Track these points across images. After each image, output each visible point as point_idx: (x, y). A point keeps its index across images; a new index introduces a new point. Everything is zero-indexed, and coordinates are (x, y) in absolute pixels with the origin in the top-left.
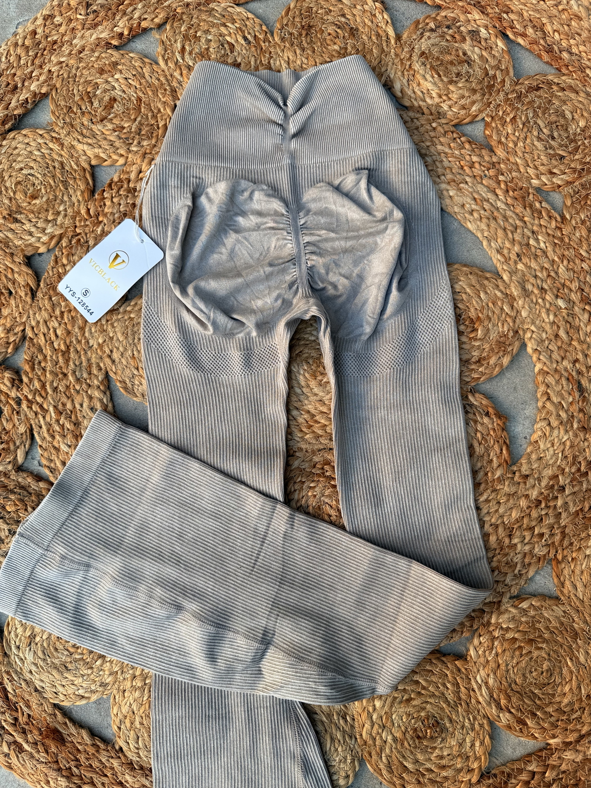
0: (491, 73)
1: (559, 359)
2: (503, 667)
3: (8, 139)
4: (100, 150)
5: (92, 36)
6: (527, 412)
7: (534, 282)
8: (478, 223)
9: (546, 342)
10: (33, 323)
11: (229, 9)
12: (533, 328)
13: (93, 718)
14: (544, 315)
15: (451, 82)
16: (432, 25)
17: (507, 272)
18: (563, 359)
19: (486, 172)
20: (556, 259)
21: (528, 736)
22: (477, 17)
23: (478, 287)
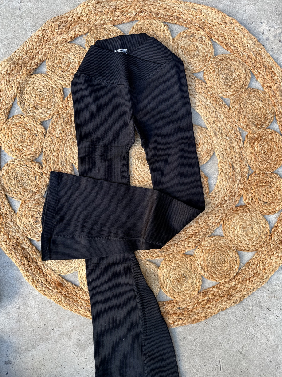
0: (206, 54)
1: (226, 158)
2: (206, 258)
3: (31, 78)
4: (66, 82)
5: (61, 38)
6: (215, 176)
7: (219, 131)
8: (200, 110)
9: (222, 152)
10: (45, 146)
11: (111, 28)
12: (218, 147)
13: (72, 279)
14: (222, 143)
15: (192, 58)
16: (185, 35)
17: (210, 128)
18: (228, 157)
19: (204, 91)
20: (227, 122)
21: (213, 280)
22: (202, 32)
23: (199, 133)
